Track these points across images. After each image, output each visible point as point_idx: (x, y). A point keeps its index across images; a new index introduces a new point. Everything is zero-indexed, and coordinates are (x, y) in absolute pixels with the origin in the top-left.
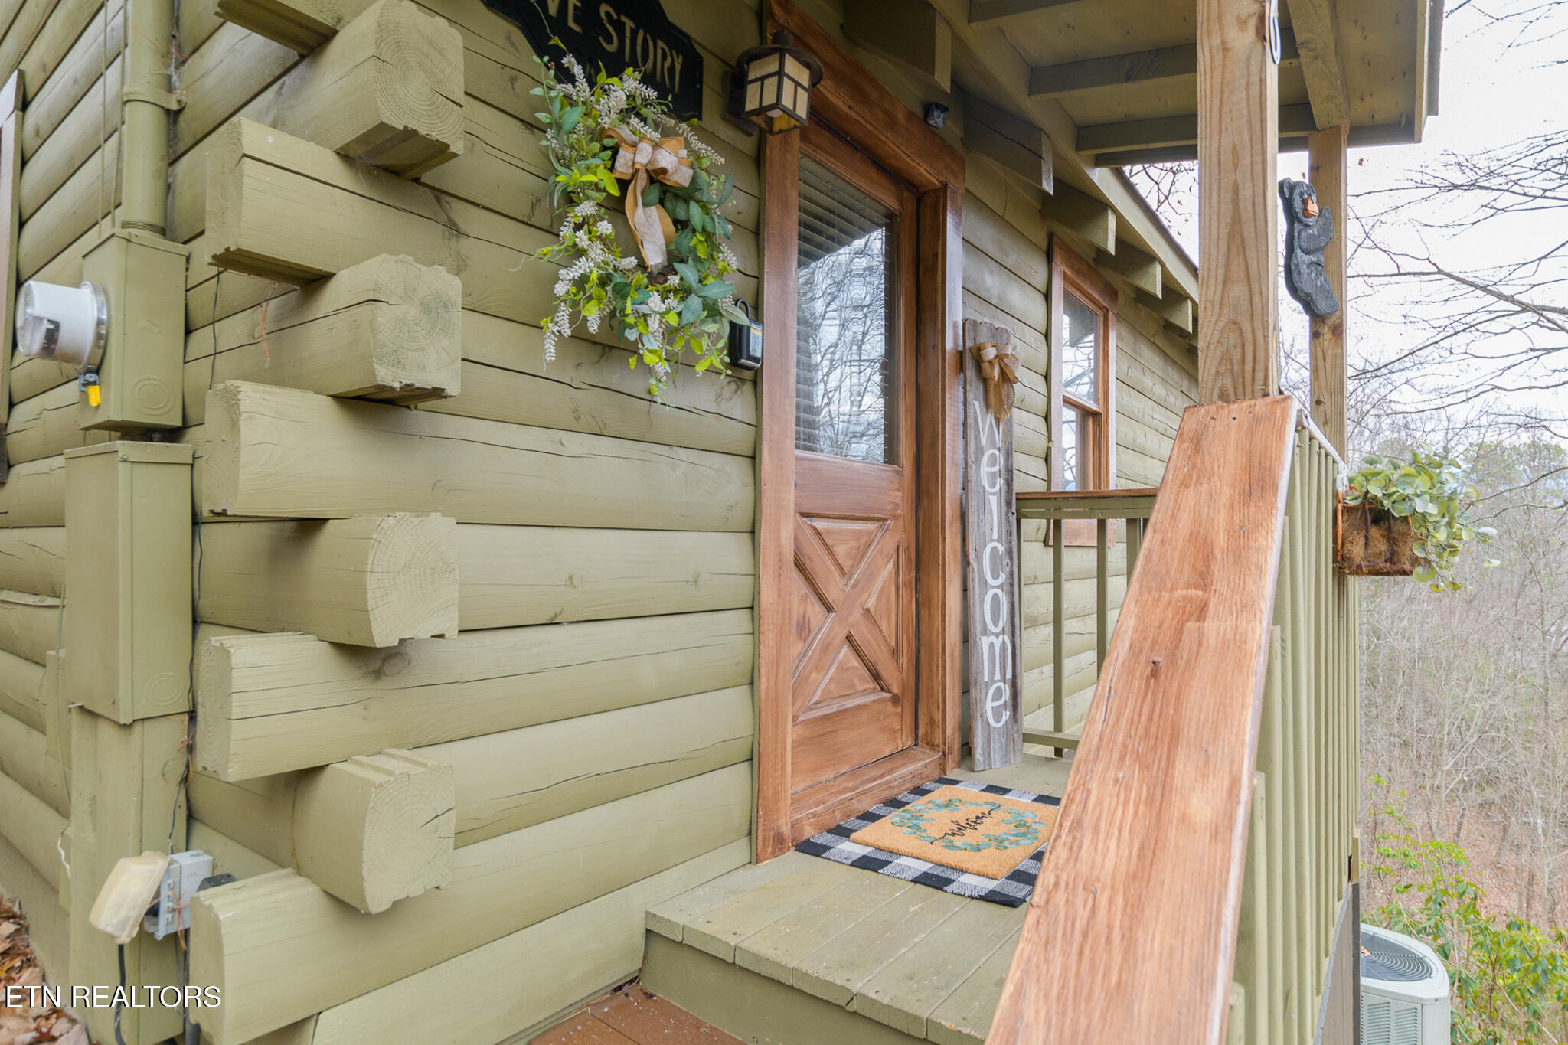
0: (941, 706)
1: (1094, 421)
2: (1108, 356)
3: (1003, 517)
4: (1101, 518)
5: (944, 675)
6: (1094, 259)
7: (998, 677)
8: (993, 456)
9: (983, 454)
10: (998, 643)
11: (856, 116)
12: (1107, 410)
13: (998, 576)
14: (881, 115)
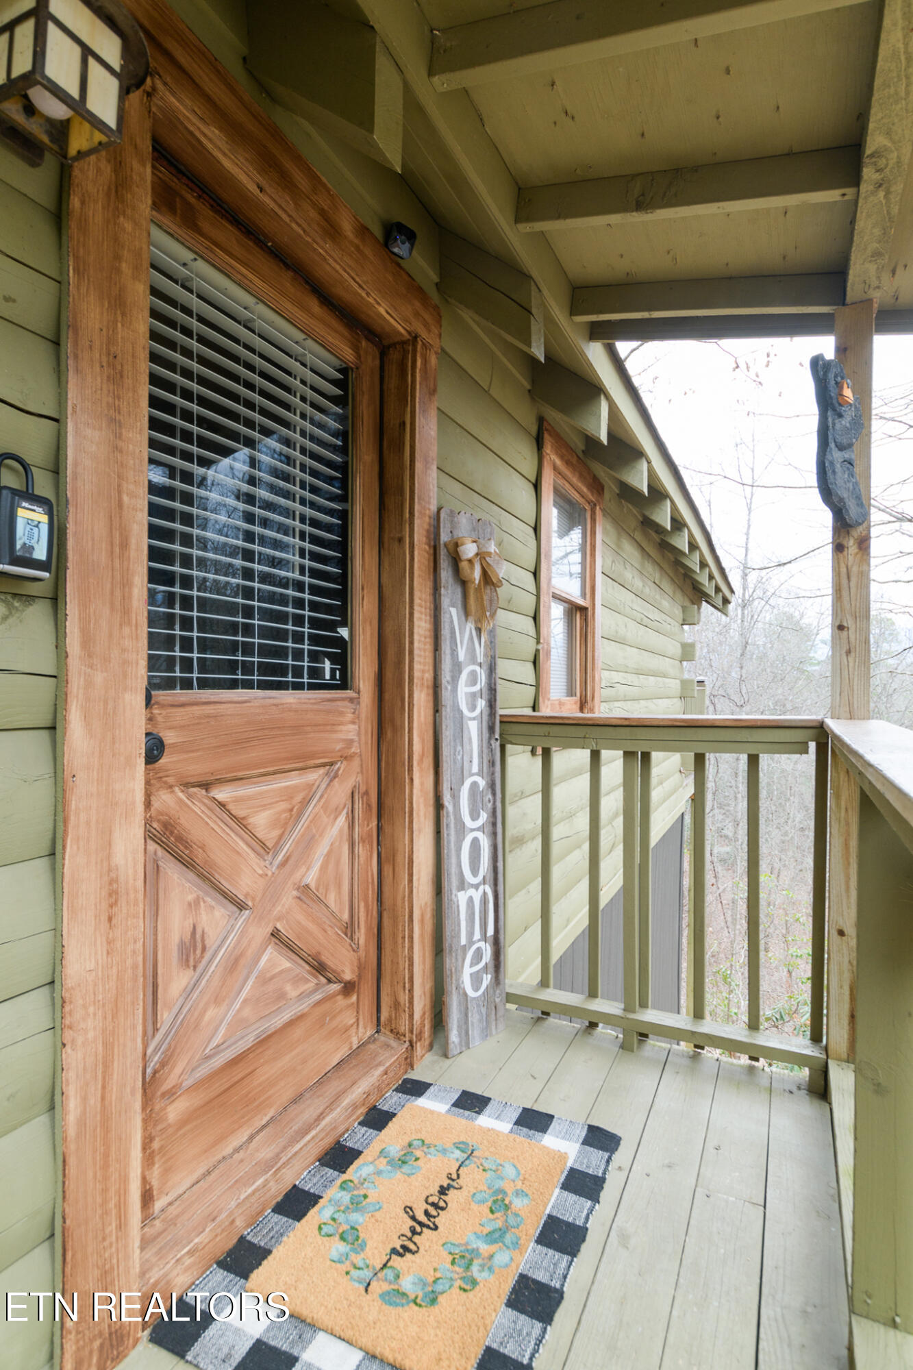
0: (407, 985)
1: (581, 616)
2: (595, 550)
3: (485, 745)
4: (595, 748)
5: (411, 948)
6: (583, 451)
7: (477, 935)
8: (473, 673)
9: (460, 672)
10: (477, 896)
11: (272, 205)
12: (594, 605)
13: (479, 816)
14: (313, 214)
